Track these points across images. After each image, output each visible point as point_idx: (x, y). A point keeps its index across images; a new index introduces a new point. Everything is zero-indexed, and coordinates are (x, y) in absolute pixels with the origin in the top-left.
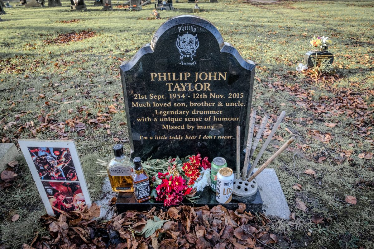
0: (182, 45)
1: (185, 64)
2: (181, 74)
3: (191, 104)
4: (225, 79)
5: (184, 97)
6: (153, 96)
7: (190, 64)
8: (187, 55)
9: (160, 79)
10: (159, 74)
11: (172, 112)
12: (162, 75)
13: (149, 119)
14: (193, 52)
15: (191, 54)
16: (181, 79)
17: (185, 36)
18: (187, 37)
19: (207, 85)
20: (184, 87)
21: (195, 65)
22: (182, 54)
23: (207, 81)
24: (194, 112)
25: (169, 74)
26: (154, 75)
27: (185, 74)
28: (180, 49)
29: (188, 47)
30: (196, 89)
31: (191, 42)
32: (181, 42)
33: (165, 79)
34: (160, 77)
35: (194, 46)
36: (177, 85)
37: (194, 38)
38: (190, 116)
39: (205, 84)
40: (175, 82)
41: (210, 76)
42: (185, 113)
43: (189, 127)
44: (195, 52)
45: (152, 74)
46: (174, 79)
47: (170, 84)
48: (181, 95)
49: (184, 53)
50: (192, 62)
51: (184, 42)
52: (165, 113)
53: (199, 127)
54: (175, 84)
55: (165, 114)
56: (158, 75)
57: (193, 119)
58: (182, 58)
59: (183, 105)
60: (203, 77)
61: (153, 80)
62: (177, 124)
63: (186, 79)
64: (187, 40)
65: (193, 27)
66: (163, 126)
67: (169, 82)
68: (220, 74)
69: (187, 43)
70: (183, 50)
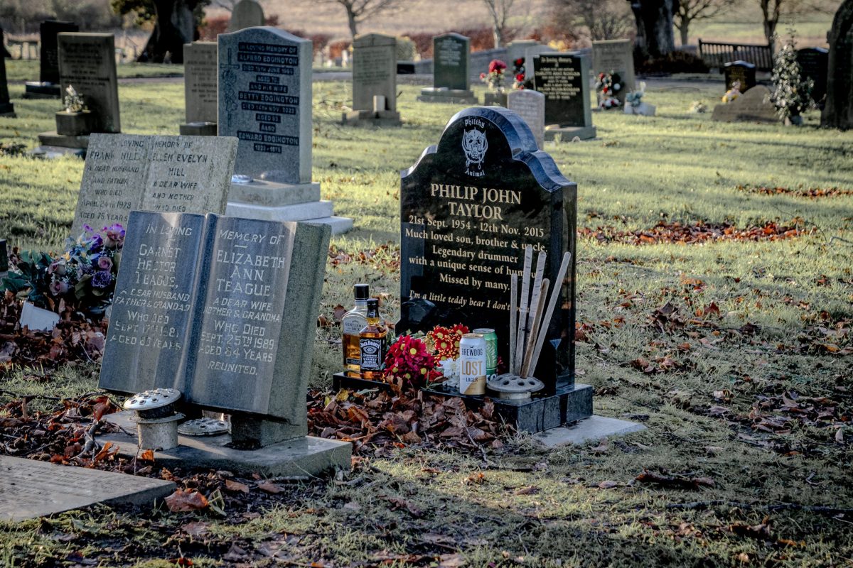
0: (469, 146)
1: (471, 174)
2: (466, 188)
3: (479, 241)
4: (519, 203)
5: (469, 227)
6: (432, 221)
7: (477, 175)
8: (474, 160)
9: (441, 195)
10: (441, 186)
11: (454, 253)
12: (444, 188)
13: (424, 262)
14: (481, 156)
15: (478, 160)
16: (466, 198)
17: (472, 133)
18: (475, 134)
19: (498, 211)
20: (469, 210)
22: (468, 159)
23: (497, 204)
24: (482, 255)
25: (453, 187)
26: (435, 188)
27: (472, 189)
28: (466, 151)
29: (475, 149)
30: (484, 214)
31: (478, 141)
32: (468, 141)
33: (447, 196)
34: (442, 191)
35: (482, 149)
36: (461, 206)
37: (482, 136)
38: (477, 262)
39: (495, 208)
40: (459, 201)
41: (501, 196)
42: (470, 255)
43: (475, 282)
44: (483, 156)
45: (433, 185)
46: (458, 197)
47: (452, 204)
48: (466, 223)
49: (470, 157)
50: (479, 171)
51: (471, 141)
52: (445, 253)
53: (488, 284)
54: (458, 205)
55: (444, 255)
56: (439, 187)
57: (481, 269)
58: (468, 164)
59: (468, 240)
60: (493, 195)
61: (433, 194)
62: (460, 274)
63: (472, 198)
64: (475, 138)
65: (481, 121)
66: (442, 275)
67: (452, 200)
68: (513, 193)
69: (474, 142)
70: (470, 153)
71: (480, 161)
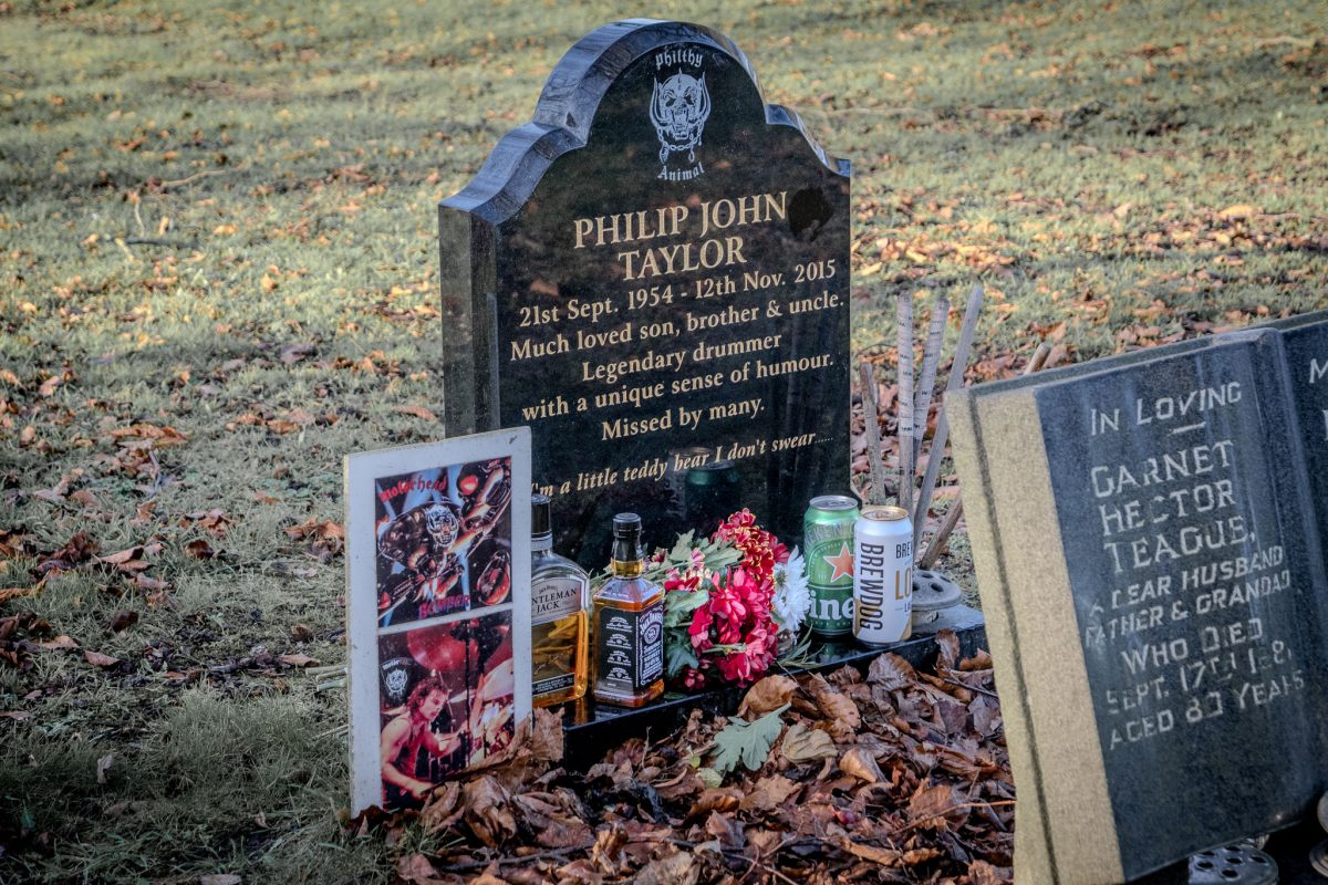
0: (666, 114)
1: (672, 176)
2: (662, 212)
3: (693, 323)
4: (782, 215)
5: (669, 298)
6: (579, 307)
8: (677, 143)
9: (601, 241)
10: (600, 221)
11: (636, 365)
12: (608, 224)
13: (562, 406)
14: (695, 131)
15: (688, 141)
16: (662, 233)
17: (673, 82)
18: (681, 84)
19: (735, 245)
20: (670, 261)
21: (700, 175)
22: (665, 144)
23: (732, 231)
24: (701, 354)
25: (629, 217)
26: (585, 227)
27: (674, 211)
28: (659, 128)
29: (682, 118)
30: (704, 262)
31: (688, 99)
32: (663, 104)
33: (616, 239)
34: (601, 231)
35: (698, 114)
36: (650, 253)
37: (697, 86)
38: (692, 369)
39: (730, 241)
40: (642, 247)
41: (743, 211)
42: (674, 359)
43: (685, 417)
44: (700, 131)
45: (579, 224)
46: (642, 235)
47: (629, 255)
48: (660, 292)
49: (669, 139)
50: (692, 167)
51: (670, 103)
52: (613, 371)
53: (717, 412)
54: (643, 254)
55: (612, 378)
56: (595, 224)
57: (698, 383)
58: (664, 156)
59: (668, 328)
60: (724, 214)
61: (579, 244)
62: (651, 409)
63: (675, 231)
64: (680, 93)
65: (696, 52)
66: (606, 425)
67: (627, 247)
68: (769, 198)
69: (677, 104)
70: (668, 129)
71: (693, 142)
